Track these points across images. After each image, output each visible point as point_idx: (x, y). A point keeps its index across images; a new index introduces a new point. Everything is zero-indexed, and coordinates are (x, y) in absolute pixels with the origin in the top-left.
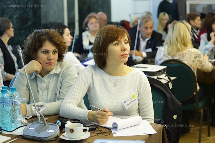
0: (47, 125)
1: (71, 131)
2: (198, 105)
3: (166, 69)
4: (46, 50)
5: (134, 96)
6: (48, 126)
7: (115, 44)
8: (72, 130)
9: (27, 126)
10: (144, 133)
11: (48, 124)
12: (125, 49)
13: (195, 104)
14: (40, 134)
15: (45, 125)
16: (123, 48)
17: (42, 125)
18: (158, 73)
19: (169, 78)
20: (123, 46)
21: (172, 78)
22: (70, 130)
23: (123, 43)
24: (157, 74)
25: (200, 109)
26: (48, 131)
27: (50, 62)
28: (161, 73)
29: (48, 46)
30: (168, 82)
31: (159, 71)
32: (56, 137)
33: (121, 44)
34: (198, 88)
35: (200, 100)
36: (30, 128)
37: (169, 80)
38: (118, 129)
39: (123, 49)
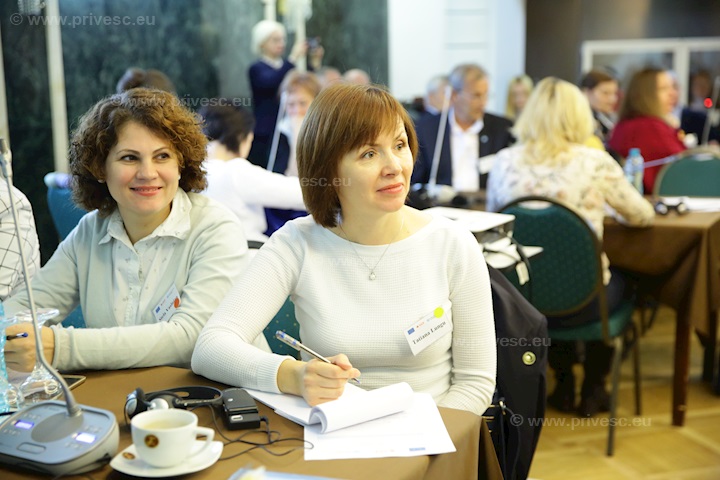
0: (79, 414)
1: (150, 442)
2: (606, 328)
3: (512, 226)
4: (131, 153)
5: (439, 312)
6: (81, 416)
7: (363, 156)
8: (151, 439)
9: (14, 416)
10: (411, 450)
11: (83, 410)
12: (395, 171)
13: (599, 326)
14: (45, 448)
15: (71, 412)
16: (388, 167)
17: (61, 414)
18: (489, 235)
19: (518, 251)
20: (389, 161)
21: (530, 251)
22: (147, 439)
23: (389, 150)
24: (484, 239)
25: (613, 338)
26: (75, 435)
27: (147, 185)
28: (495, 235)
29: (137, 138)
30: (517, 263)
31: (491, 231)
32: (99, 461)
33: (384, 153)
34: (607, 276)
35: (612, 313)
36: (20, 425)
37: (518, 257)
38: (327, 430)
39: (387, 172)
